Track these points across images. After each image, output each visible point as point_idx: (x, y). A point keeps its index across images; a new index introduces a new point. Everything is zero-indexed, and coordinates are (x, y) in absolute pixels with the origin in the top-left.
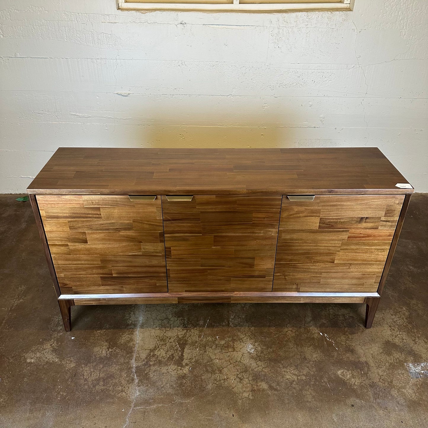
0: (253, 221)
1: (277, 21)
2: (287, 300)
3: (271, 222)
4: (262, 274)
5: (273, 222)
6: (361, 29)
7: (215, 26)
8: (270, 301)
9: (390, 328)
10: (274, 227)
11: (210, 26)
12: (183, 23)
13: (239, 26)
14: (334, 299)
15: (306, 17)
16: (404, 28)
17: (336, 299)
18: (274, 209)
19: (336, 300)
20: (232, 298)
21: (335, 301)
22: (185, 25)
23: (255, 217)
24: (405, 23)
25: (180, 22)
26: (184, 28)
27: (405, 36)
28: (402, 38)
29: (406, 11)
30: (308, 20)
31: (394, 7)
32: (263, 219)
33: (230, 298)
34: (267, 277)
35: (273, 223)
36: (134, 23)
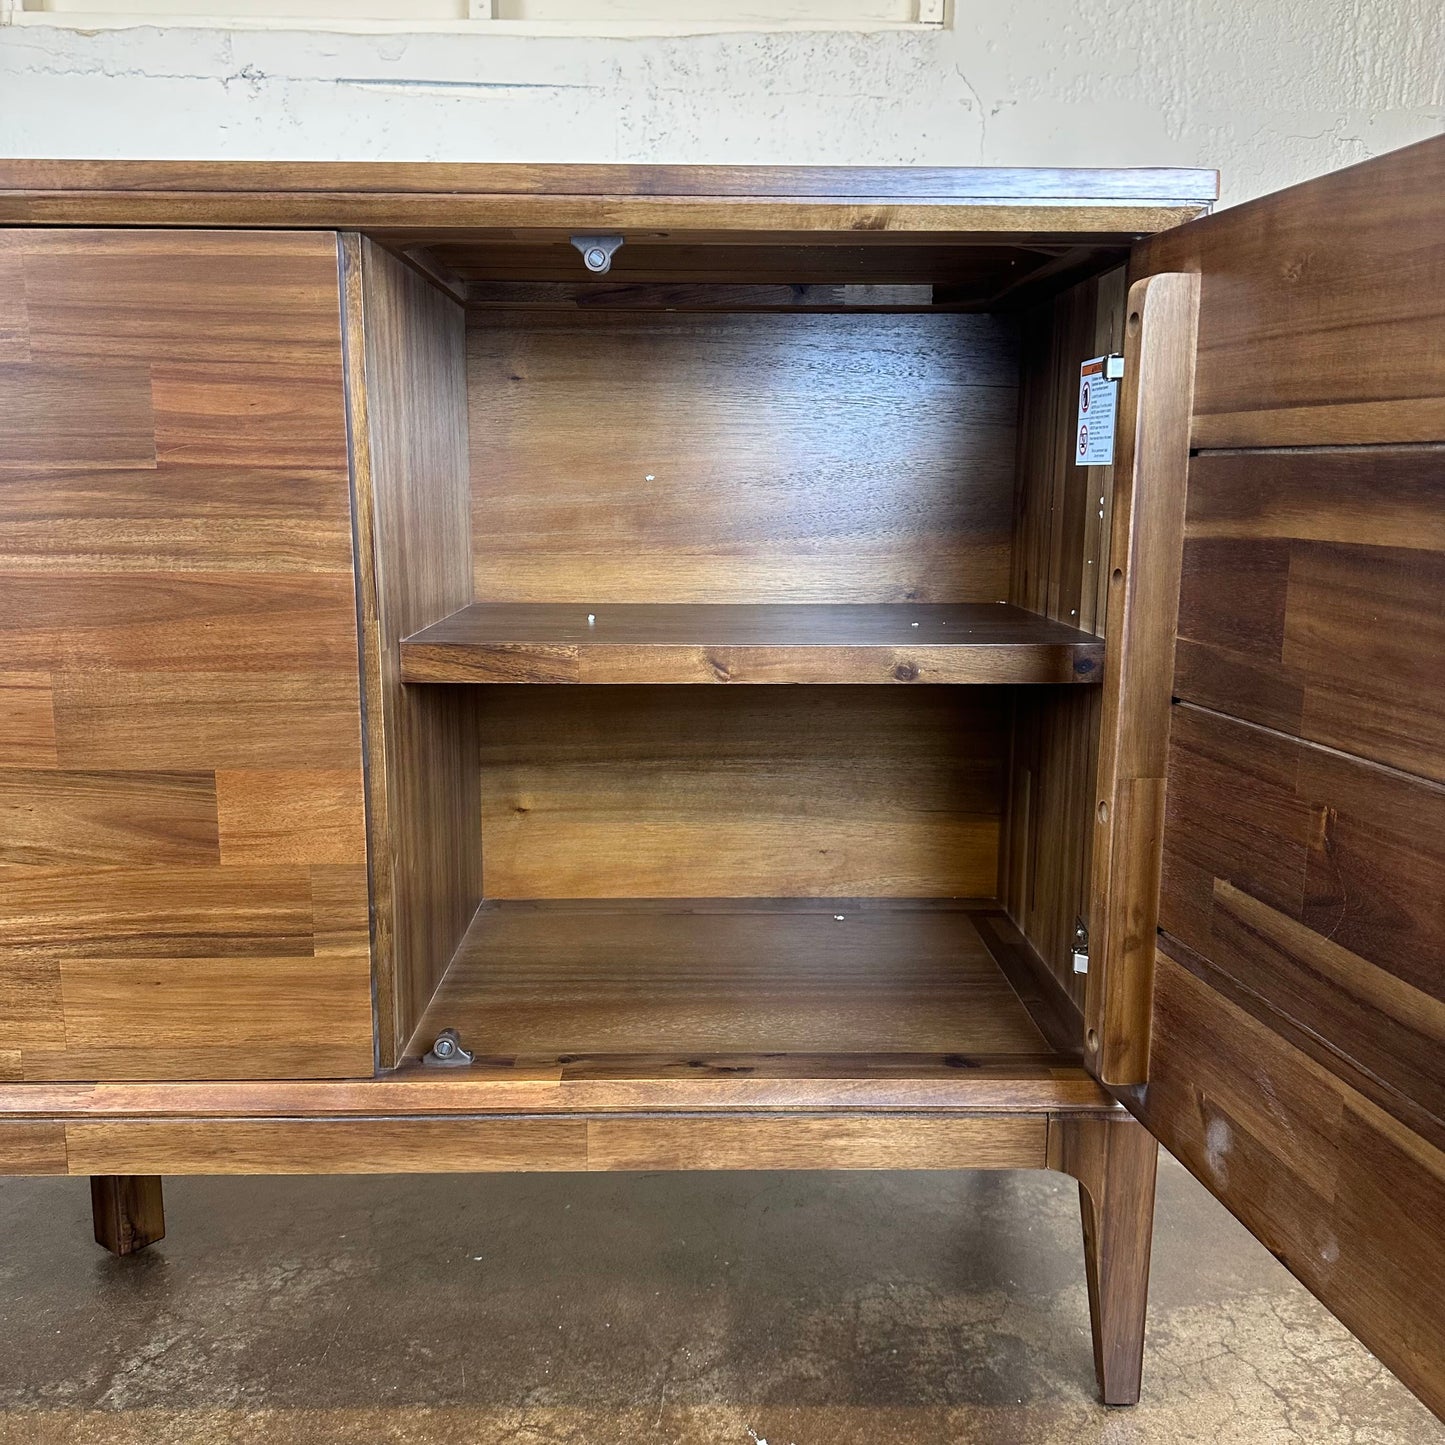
0: (162, 448)
1: (643, 68)
2: (488, 1151)
3: (289, 461)
4: (284, 918)
5: (302, 461)
6: (999, 102)
7: (388, 87)
8: (360, 1154)
9: (1281, 1406)
10: (318, 506)
11: (365, 86)
12: (253, 71)
13: (486, 85)
14: (827, 1136)
15: (765, 50)
16: (1176, 98)
17: (841, 1136)
18: (298, 354)
19: (841, 1142)
20: (75, 1133)
21: (832, 1150)
22: (261, 83)
23: (168, 419)
24: (1175, 80)
25: (237, 70)
26: (253, 94)
27: (1185, 131)
28: (1174, 137)
29: (1171, 28)
30: (772, 64)
31: (1118, 14)
32: (232, 439)
33: (62, 1136)
34: (326, 943)
35: (304, 474)
36: (46, 72)
